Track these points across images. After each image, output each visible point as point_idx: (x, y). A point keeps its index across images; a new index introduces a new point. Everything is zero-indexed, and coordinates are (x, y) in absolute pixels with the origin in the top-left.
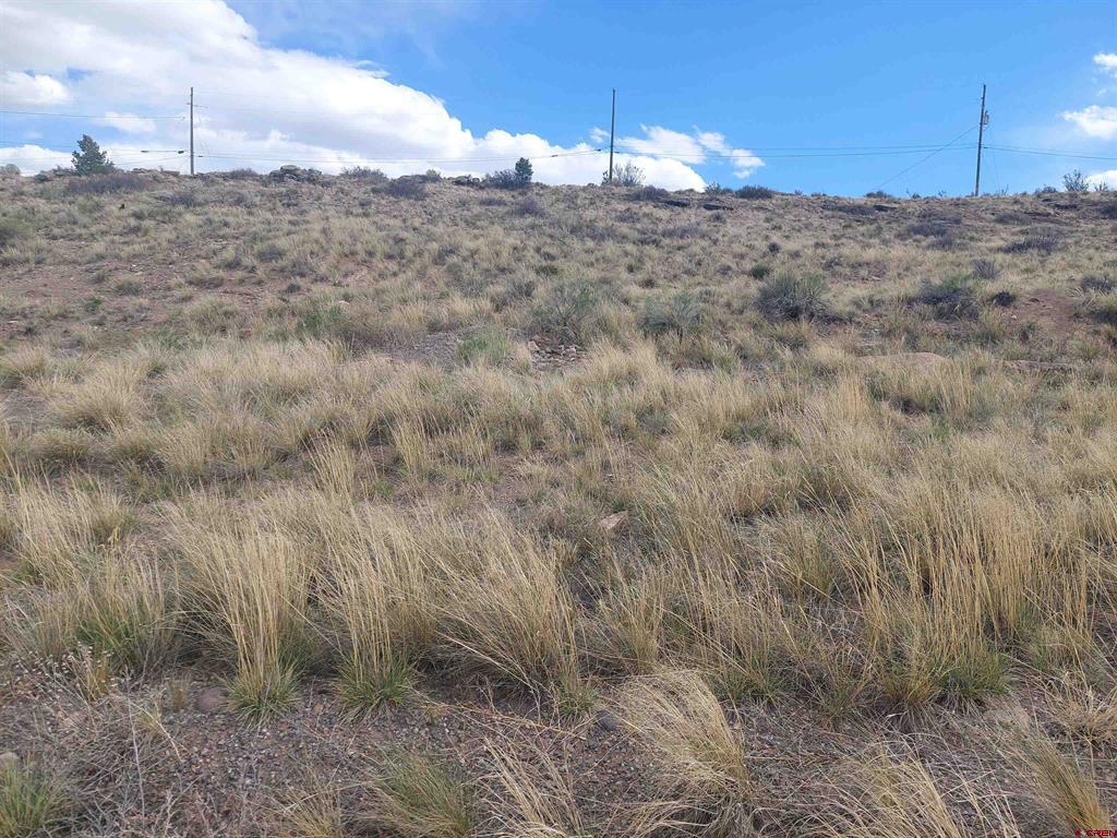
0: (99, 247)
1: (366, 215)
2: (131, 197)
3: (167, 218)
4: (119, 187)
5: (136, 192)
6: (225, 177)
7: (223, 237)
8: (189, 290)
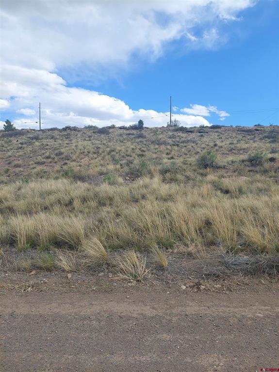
0: (10, 154)
1: (90, 140)
2: (20, 138)
3: (30, 144)
4: (17, 135)
5: (22, 136)
6: (49, 130)
7: (47, 149)
8: (35, 165)
